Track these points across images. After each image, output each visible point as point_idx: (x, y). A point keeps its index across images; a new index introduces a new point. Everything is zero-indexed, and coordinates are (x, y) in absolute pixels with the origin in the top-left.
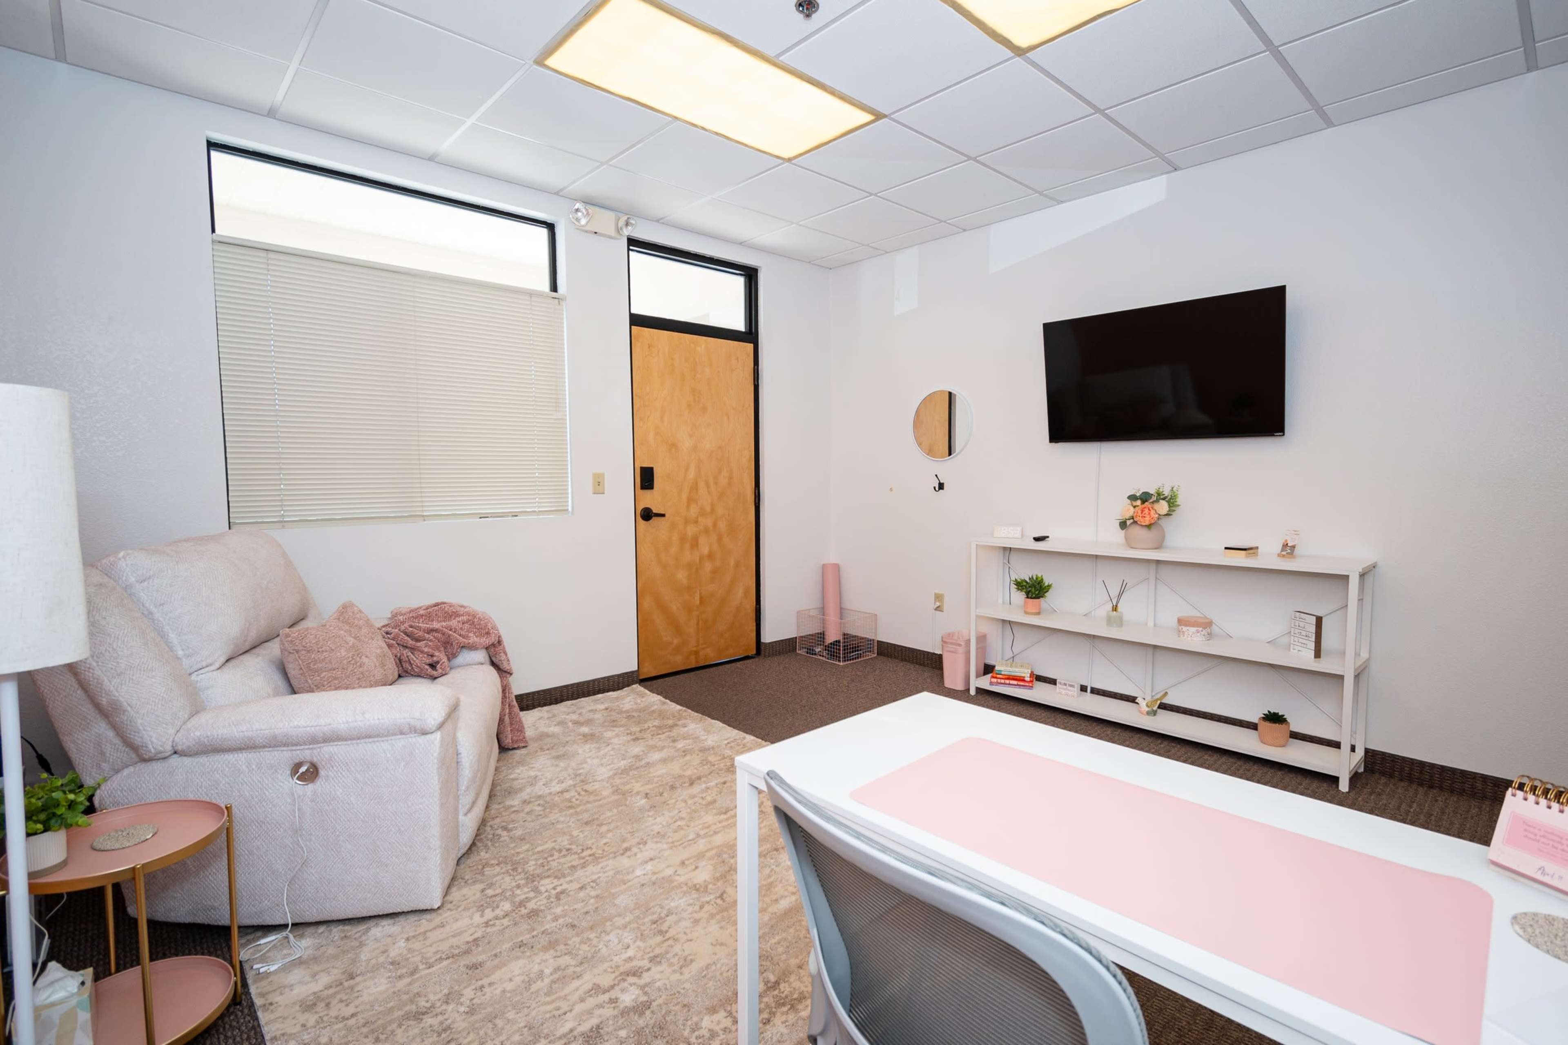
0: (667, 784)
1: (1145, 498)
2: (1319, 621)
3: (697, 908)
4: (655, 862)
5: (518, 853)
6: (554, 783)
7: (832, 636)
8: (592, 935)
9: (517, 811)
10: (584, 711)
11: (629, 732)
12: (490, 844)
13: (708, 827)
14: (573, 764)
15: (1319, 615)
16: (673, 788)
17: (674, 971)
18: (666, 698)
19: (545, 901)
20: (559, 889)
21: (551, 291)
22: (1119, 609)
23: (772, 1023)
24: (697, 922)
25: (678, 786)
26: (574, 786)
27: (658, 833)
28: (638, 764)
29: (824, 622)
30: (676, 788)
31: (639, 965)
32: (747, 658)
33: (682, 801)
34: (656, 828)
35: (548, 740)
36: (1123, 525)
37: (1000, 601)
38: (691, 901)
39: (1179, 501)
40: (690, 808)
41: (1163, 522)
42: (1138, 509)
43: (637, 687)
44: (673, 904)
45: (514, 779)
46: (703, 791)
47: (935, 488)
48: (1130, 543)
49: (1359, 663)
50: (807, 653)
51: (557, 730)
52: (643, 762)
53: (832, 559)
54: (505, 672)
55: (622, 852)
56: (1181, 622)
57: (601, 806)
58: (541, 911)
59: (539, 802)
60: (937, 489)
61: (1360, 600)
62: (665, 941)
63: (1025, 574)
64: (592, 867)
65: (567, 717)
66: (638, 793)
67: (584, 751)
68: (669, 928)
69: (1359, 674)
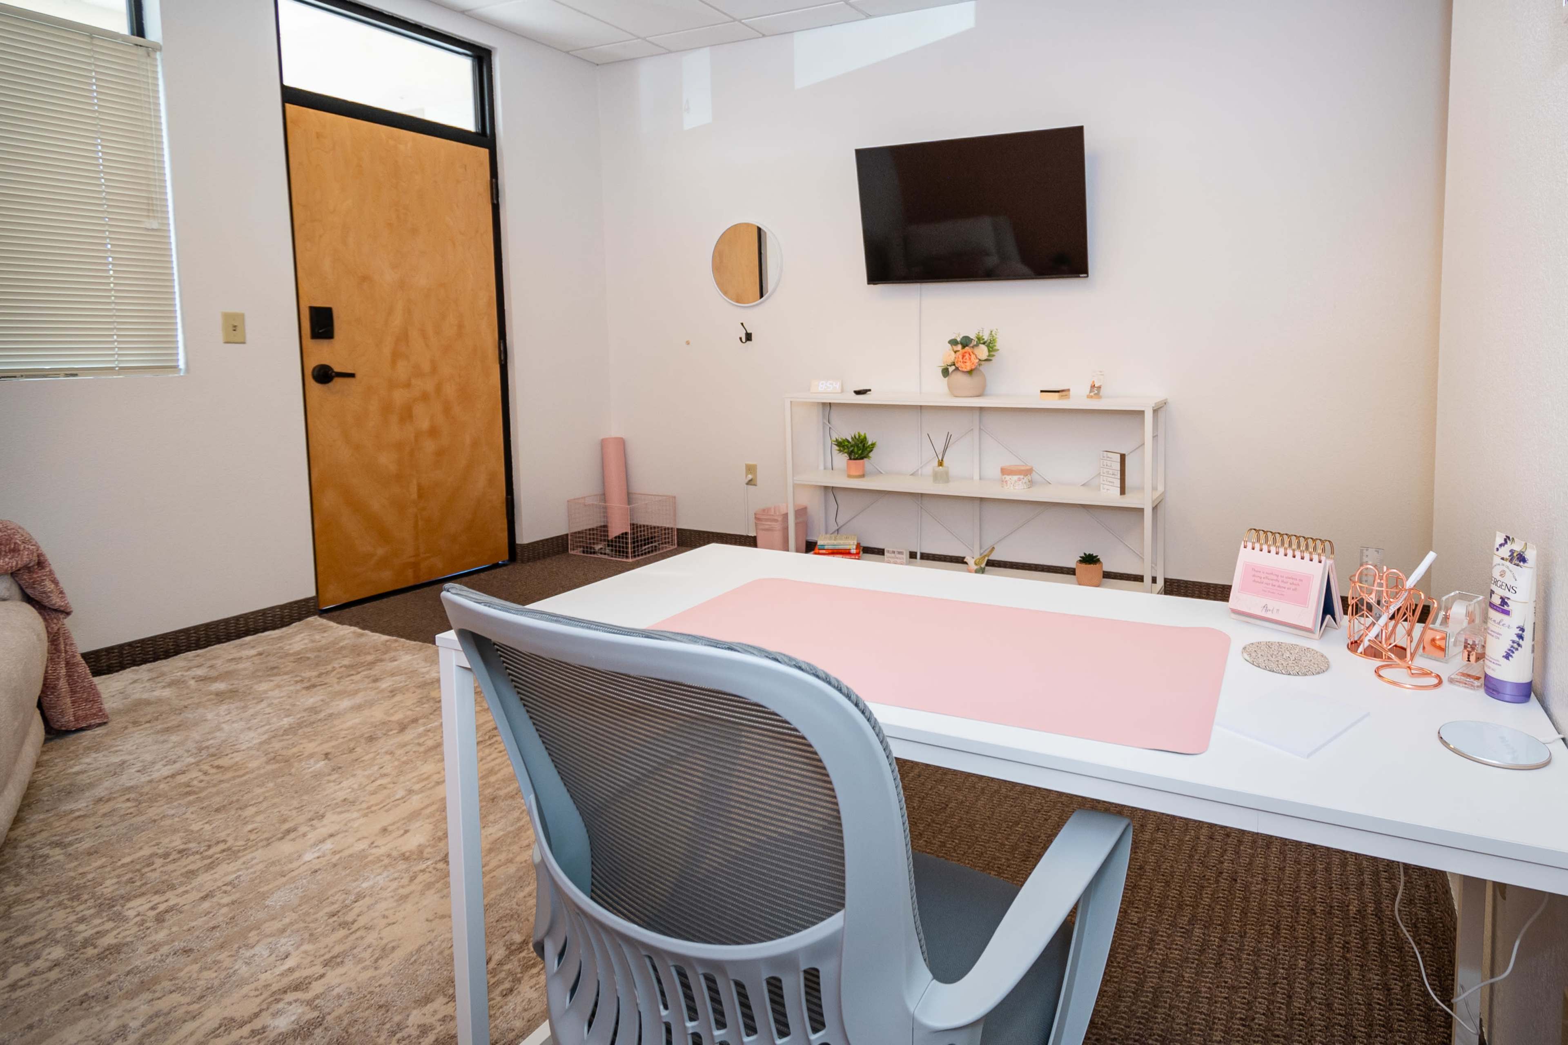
0: (361, 736)
1: (965, 342)
2: (1123, 457)
3: (405, 881)
4: (337, 838)
5: (83, 874)
6: (158, 766)
7: (617, 528)
8: (223, 956)
9: (84, 816)
10: (218, 662)
11: (298, 679)
12: (24, 871)
13: (427, 779)
14: (195, 735)
15: (1123, 452)
16: (371, 739)
17: (365, 968)
18: (363, 628)
19: (136, 929)
20: (162, 907)
21: (133, 34)
22: (945, 463)
23: (515, 992)
24: (404, 898)
25: (380, 735)
26: (197, 764)
27: (345, 800)
28: (314, 717)
29: (605, 511)
30: (376, 739)
31: (304, 975)
32: (496, 566)
33: (386, 753)
34: (341, 795)
35: (150, 709)
36: (945, 372)
37: (822, 467)
38: (396, 875)
39: (998, 345)
40: (399, 760)
41: (985, 368)
42: (959, 354)
43: (315, 620)
44: (365, 885)
45: (77, 773)
46: (420, 736)
47: (741, 339)
48: (953, 391)
49: (1157, 494)
50: (584, 552)
51: (166, 693)
52: (322, 715)
53: (614, 431)
54: (56, 610)
55: (280, 836)
56: (1004, 471)
57: (246, 782)
58: (127, 944)
59: (127, 797)
60: (744, 340)
61: (1155, 437)
62: (351, 934)
63: (847, 433)
64: (226, 866)
65: (186, 674)
66: (311, 756)
67: (218, 715)
68: (358, 916)
69: (1156, 506)
